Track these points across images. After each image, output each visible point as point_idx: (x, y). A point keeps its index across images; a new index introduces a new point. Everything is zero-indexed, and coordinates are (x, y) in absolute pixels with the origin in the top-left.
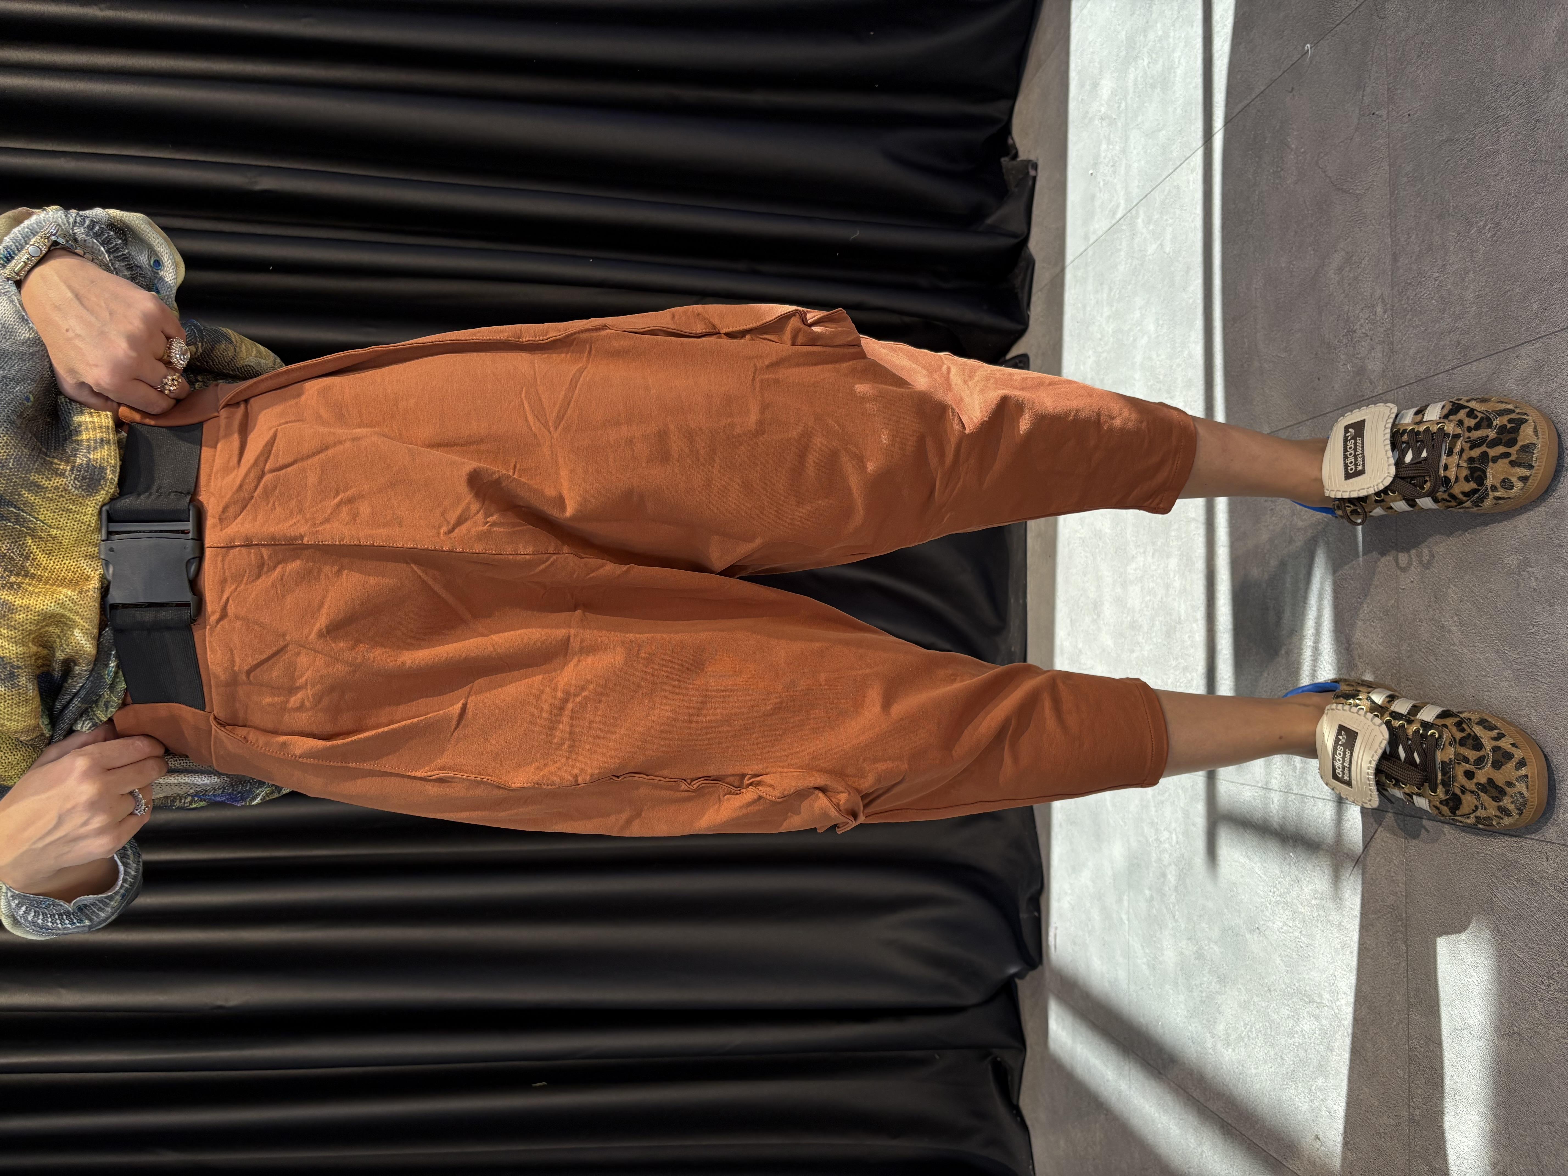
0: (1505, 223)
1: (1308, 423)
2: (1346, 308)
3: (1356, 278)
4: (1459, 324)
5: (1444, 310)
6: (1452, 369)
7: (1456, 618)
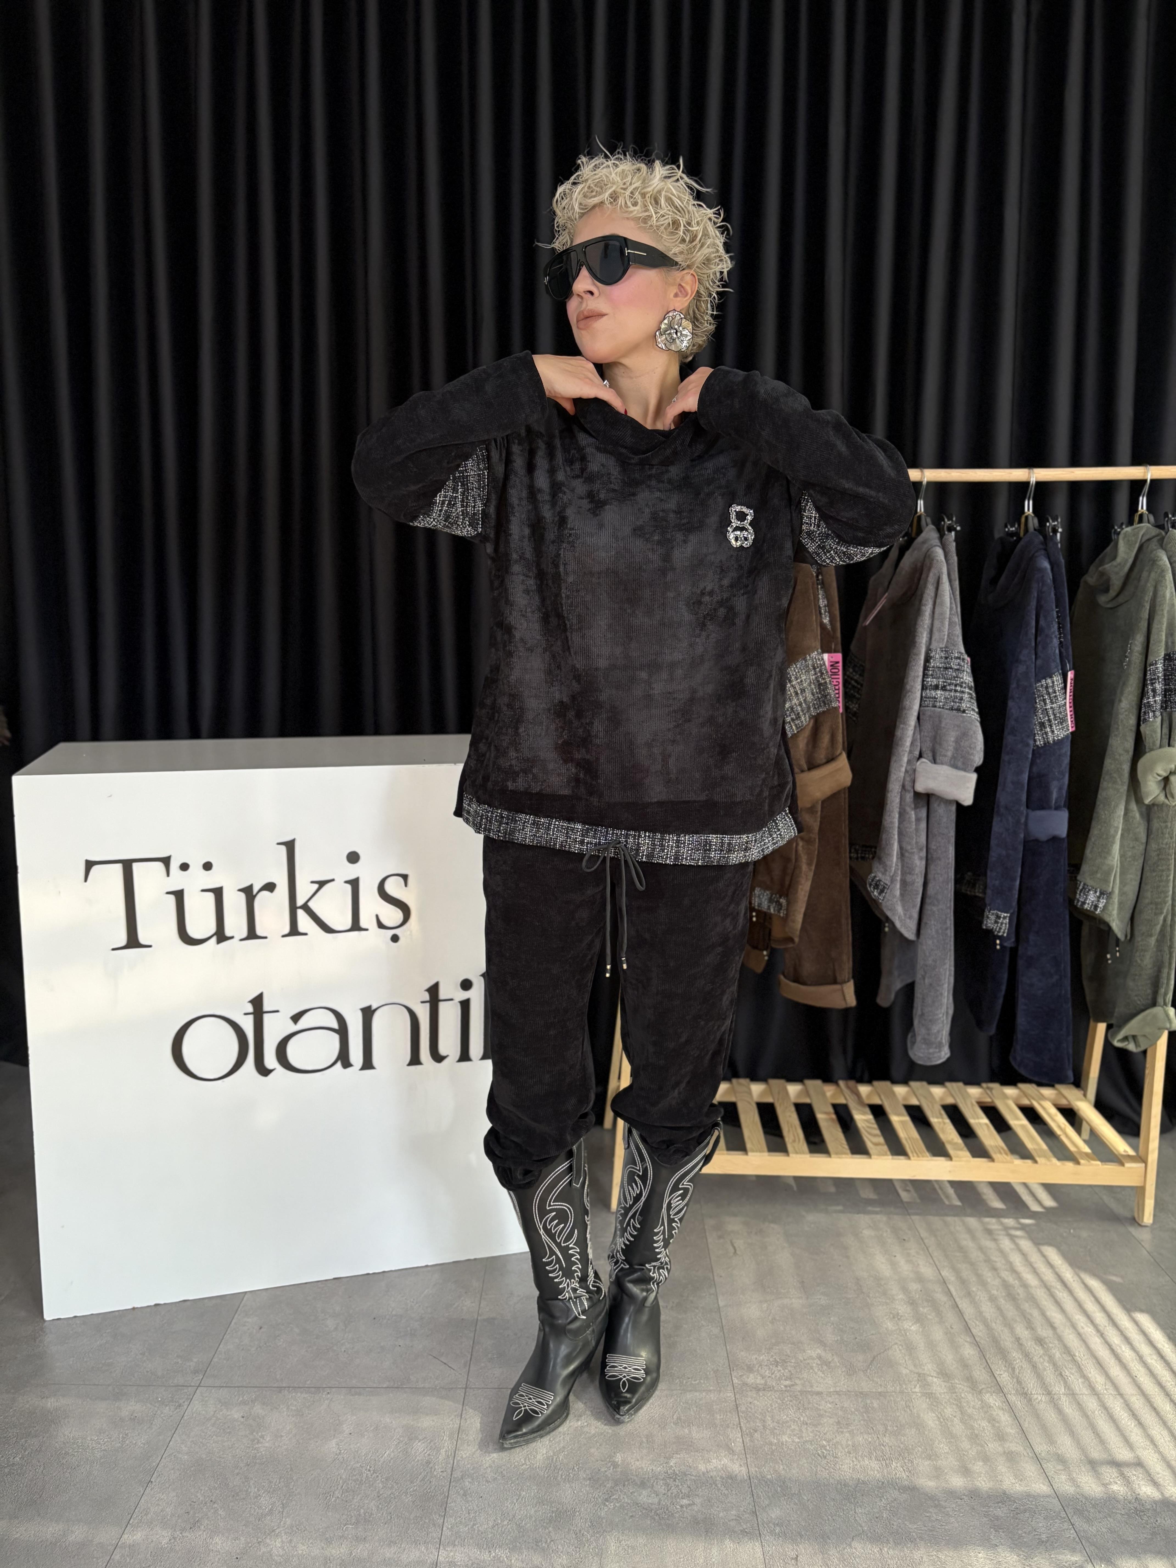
0: (824, 1461)
1: (721, 1334)
2: (793, 1361)
3: (812, 1368)
4: (768, 1432)
5: (779, 1423)
6: (741, 1427)
7: (585, 1424)
